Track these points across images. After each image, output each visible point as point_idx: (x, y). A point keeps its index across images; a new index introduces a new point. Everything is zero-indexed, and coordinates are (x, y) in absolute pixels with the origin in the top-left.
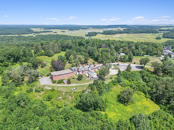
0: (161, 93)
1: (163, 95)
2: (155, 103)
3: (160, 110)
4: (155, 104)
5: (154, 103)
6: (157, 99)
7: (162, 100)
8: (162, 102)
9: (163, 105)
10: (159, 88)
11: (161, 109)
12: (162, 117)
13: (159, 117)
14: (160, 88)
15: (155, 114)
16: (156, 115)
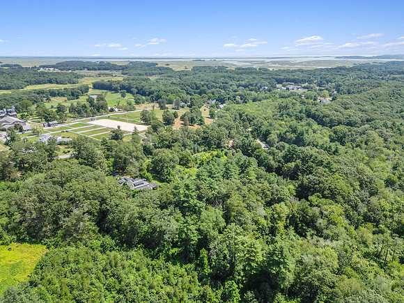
0: (34, 216)
1: (41, 218)
2: (31, 243)
3: (48, 251)
4: (32, 246)
5: (28, 245)
6: (31, 233)
7: (44, 229)
8: (45, 232)
9: (48, 237)
10: (25, 208)
11: (48, 248)
12: (57, 263)
13: (53, 265)
14: (27, 205)
15: (41, 266)
16: (44, 267)
